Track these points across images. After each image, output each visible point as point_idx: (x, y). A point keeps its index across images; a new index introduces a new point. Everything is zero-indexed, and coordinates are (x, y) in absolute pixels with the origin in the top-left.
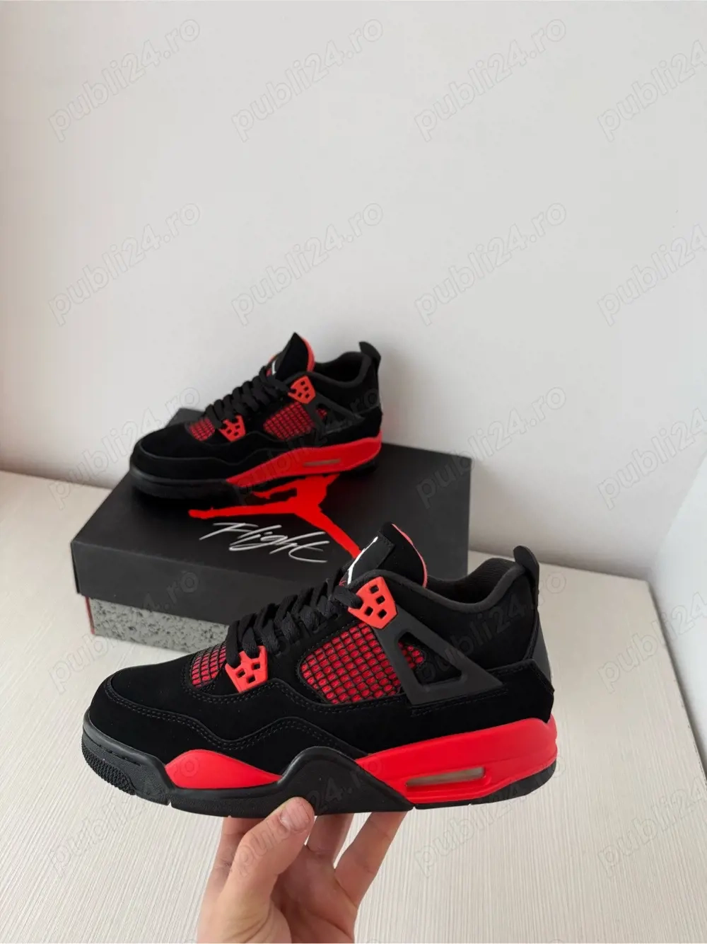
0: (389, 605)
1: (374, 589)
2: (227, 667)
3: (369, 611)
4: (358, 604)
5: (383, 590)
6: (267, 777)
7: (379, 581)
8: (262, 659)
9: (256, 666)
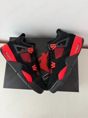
0: (54, 45)
1: (51, 46)
2: (52, 68)
3: (54, 47)
4: (52, 48)
5: (52, 45)
6: (66, 67)
7: (51, 45)
8: (53, 63)
9: (53, 64)
